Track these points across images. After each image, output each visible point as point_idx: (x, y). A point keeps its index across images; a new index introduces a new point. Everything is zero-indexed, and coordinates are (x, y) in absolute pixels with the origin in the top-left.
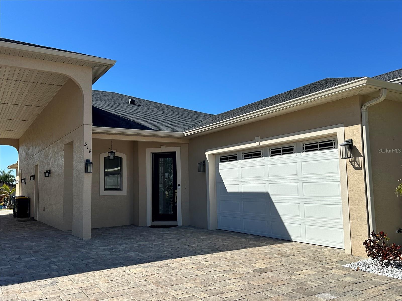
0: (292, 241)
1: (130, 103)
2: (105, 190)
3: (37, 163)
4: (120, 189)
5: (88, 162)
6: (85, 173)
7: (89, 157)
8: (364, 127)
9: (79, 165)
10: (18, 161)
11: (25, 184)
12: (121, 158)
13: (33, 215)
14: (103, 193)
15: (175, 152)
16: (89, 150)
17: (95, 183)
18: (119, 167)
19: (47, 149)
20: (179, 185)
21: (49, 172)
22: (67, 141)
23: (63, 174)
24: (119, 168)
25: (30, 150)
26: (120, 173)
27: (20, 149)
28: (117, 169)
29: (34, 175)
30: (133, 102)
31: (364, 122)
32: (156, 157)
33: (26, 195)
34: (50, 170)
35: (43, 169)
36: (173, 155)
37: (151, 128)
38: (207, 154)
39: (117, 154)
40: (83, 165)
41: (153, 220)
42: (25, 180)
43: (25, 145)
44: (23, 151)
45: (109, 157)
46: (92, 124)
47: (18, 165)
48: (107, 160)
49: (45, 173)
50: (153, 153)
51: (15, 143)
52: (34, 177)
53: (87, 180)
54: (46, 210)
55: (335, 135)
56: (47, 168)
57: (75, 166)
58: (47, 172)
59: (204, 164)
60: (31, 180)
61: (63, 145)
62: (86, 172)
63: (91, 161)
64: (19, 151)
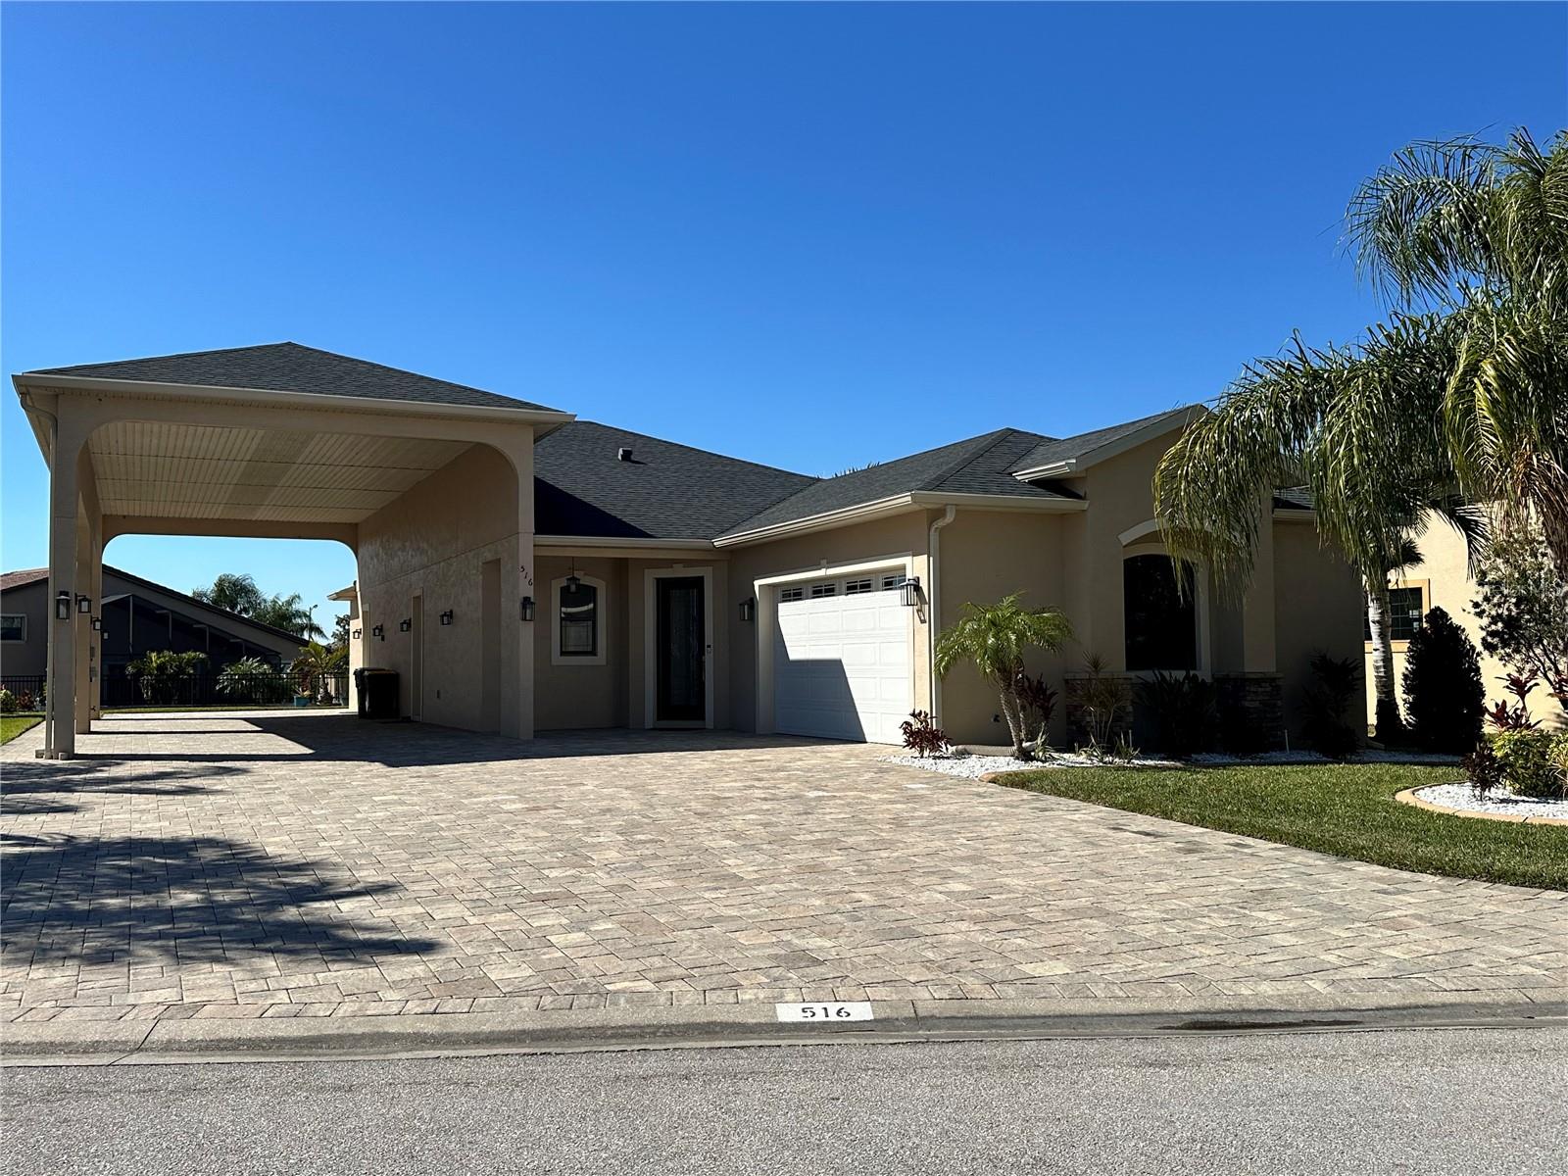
0: (866, 742)
1: (620, 457)
2: (563, 653)
3: (418, 593)
4: (593, 653)
5: (526, 601)
6: (521, 622)
7: (529, 592)
8: (931, 559)
9: (511, 607)
10: (355, 582)
11: (383, 639)
12: (595, 589)
13: (408, 707)
14: (557, 659)
15: (702, 578)
16: (528, 579)
17: (541, 639)
18: (590, 603)
19: (442, 564)
20: (709, 646)
21: (450, 615)
22: (489, 556)
23: (481, 621)
24: (591, 606)
25: (396, 559)
26: (592, 616)
27: (360, 551)
28: (585, 608)
29: (410, 620)
30: (627, 456)
31: (932, 551)
32: (665, 587)
33: (384, 665)
34: (451, 612)
35: (434, 607)
36: (698, 583)
37: (648, 532)
38: (757, 583)
39: (586, 581)
40: (518, 606)
41: (659, 718)
42: (381, 629)
43: (378, 544)
44: (372, 559)
45: (568, 587)
46: (534, 531)
47: (358, 589)
48: (565, 591)
49: (442, 616)
50: (658, 580)
51: (349, 534)
52: (409, 625)
53: (526, 633)
54: (442, 695)
55: (903, 568)
56: (444, 606)
57: (503, 605)
58: (445, 615)
59: (752, 603)
60: (402, 631)
61: (480, 564)
62: (524, 619)
63: (532, 600)
64: (359, 556)
